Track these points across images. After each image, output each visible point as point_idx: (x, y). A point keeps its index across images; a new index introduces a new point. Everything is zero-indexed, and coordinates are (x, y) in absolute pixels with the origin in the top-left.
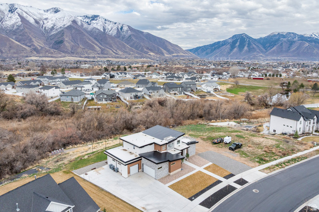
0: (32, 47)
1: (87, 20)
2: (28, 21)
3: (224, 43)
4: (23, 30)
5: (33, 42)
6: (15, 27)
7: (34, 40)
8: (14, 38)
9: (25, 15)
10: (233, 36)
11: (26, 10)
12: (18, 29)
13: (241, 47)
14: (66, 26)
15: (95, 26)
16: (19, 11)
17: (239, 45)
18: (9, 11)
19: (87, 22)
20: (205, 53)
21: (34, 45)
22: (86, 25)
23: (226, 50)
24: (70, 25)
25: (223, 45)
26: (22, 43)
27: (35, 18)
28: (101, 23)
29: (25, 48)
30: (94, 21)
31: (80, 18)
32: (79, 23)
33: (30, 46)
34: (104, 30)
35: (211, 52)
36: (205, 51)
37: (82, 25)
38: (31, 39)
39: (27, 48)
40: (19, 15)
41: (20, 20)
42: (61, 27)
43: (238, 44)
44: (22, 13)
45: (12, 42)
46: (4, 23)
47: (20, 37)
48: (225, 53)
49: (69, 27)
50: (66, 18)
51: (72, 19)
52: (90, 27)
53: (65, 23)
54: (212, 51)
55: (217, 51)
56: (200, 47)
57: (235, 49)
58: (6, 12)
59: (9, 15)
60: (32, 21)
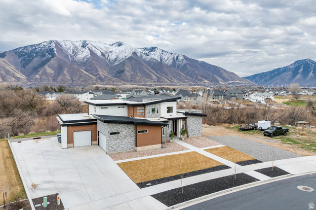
0: (97, 76)
1: (146, 52)
2: (96, 54)
3: (285, 69)
4: (91, 61)
5: (98, 71)
6: (85, 59)
7: (99, 70)
8: (84, 68)
9: (94, 49)
10: (295, 63)
11: (95, 45)
12: (87, 61)
13: (306, 73)
14: (127, 57)
15: (153, 56)
16: (89, 46)
17: (302, 72)
18: (82, 46)
19: (146, 54)
20: (263, 80)
21: (99, 75)
22: (144, 56)
23: (288, 77)
24: (131, 56)
25: (283, 72)
26: (89, 73)
27: (102, 51)
28: (159, 54)
29: (92, 77)
30: (152, 53)
31: (140, 50)
32: (139, 55)
33: (95, 76)
34: (161, 60)
35: (270, 80)
36: (263, 78)
37: (141, 56)
38: (97, 69)
39: (93, 77)
40: (89, 49)
41: (89, 53)
42: (123, 59)
43: (301, 70)
44: (92, 47)
45: (82, 72)
46: (77, 57)
47: (89, 68)
48: (286, 80)
49: (130, 59)
50: (127, 50)
51: (132, 51)
52: (149, 58)
53: (126, 54)
54: (271, 78)
55: (278, 78)
56: (258, 74)
57: (299, 76)
58: (80, 48)
59: (82, 50)
60: (99, 54)
